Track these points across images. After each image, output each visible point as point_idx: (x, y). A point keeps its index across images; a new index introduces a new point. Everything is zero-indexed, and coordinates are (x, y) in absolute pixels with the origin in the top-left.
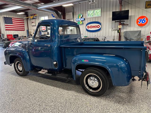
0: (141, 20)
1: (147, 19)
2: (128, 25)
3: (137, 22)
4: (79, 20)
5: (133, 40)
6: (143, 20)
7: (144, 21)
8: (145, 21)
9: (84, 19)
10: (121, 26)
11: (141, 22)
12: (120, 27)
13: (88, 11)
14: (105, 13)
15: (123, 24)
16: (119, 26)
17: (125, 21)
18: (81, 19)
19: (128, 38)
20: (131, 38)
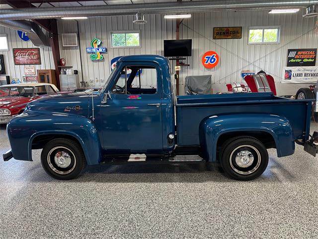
0: (209, 58)
1: (217, 56)
2: (189, 65)
3: (204, 61)
4: (94, 50)
5: (201, 91)
6: (212, 58)
7: (213, 60)
8: (215, 59)
9: (106, 50)
10: (179, 67)
11: (209, 61)
12: (177, 70)
13: (111, 33)
14: (148, 41)
15: (182, 64)
16: (176, 67)
17: (185, 59)
18: (98, 49)
19: (193, 89)
20: (197, 89)
